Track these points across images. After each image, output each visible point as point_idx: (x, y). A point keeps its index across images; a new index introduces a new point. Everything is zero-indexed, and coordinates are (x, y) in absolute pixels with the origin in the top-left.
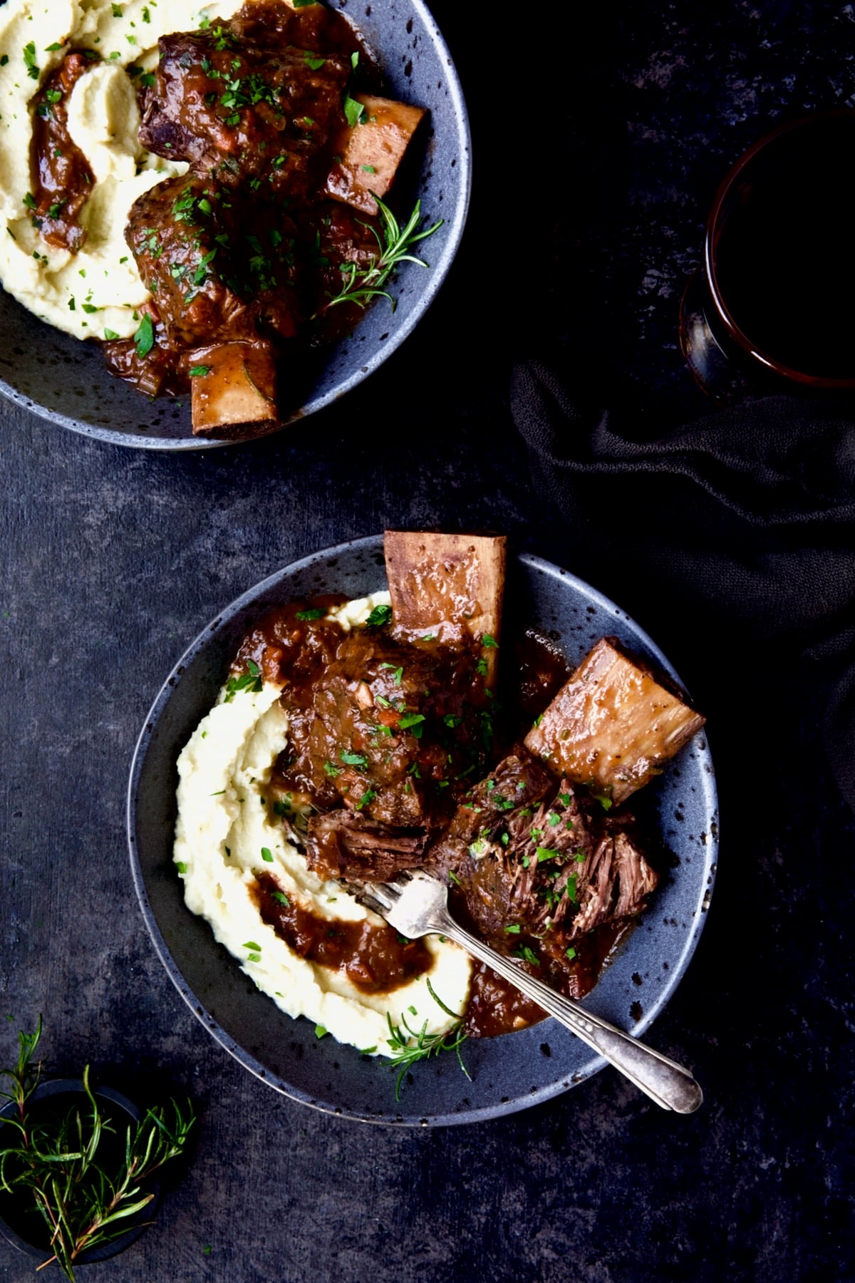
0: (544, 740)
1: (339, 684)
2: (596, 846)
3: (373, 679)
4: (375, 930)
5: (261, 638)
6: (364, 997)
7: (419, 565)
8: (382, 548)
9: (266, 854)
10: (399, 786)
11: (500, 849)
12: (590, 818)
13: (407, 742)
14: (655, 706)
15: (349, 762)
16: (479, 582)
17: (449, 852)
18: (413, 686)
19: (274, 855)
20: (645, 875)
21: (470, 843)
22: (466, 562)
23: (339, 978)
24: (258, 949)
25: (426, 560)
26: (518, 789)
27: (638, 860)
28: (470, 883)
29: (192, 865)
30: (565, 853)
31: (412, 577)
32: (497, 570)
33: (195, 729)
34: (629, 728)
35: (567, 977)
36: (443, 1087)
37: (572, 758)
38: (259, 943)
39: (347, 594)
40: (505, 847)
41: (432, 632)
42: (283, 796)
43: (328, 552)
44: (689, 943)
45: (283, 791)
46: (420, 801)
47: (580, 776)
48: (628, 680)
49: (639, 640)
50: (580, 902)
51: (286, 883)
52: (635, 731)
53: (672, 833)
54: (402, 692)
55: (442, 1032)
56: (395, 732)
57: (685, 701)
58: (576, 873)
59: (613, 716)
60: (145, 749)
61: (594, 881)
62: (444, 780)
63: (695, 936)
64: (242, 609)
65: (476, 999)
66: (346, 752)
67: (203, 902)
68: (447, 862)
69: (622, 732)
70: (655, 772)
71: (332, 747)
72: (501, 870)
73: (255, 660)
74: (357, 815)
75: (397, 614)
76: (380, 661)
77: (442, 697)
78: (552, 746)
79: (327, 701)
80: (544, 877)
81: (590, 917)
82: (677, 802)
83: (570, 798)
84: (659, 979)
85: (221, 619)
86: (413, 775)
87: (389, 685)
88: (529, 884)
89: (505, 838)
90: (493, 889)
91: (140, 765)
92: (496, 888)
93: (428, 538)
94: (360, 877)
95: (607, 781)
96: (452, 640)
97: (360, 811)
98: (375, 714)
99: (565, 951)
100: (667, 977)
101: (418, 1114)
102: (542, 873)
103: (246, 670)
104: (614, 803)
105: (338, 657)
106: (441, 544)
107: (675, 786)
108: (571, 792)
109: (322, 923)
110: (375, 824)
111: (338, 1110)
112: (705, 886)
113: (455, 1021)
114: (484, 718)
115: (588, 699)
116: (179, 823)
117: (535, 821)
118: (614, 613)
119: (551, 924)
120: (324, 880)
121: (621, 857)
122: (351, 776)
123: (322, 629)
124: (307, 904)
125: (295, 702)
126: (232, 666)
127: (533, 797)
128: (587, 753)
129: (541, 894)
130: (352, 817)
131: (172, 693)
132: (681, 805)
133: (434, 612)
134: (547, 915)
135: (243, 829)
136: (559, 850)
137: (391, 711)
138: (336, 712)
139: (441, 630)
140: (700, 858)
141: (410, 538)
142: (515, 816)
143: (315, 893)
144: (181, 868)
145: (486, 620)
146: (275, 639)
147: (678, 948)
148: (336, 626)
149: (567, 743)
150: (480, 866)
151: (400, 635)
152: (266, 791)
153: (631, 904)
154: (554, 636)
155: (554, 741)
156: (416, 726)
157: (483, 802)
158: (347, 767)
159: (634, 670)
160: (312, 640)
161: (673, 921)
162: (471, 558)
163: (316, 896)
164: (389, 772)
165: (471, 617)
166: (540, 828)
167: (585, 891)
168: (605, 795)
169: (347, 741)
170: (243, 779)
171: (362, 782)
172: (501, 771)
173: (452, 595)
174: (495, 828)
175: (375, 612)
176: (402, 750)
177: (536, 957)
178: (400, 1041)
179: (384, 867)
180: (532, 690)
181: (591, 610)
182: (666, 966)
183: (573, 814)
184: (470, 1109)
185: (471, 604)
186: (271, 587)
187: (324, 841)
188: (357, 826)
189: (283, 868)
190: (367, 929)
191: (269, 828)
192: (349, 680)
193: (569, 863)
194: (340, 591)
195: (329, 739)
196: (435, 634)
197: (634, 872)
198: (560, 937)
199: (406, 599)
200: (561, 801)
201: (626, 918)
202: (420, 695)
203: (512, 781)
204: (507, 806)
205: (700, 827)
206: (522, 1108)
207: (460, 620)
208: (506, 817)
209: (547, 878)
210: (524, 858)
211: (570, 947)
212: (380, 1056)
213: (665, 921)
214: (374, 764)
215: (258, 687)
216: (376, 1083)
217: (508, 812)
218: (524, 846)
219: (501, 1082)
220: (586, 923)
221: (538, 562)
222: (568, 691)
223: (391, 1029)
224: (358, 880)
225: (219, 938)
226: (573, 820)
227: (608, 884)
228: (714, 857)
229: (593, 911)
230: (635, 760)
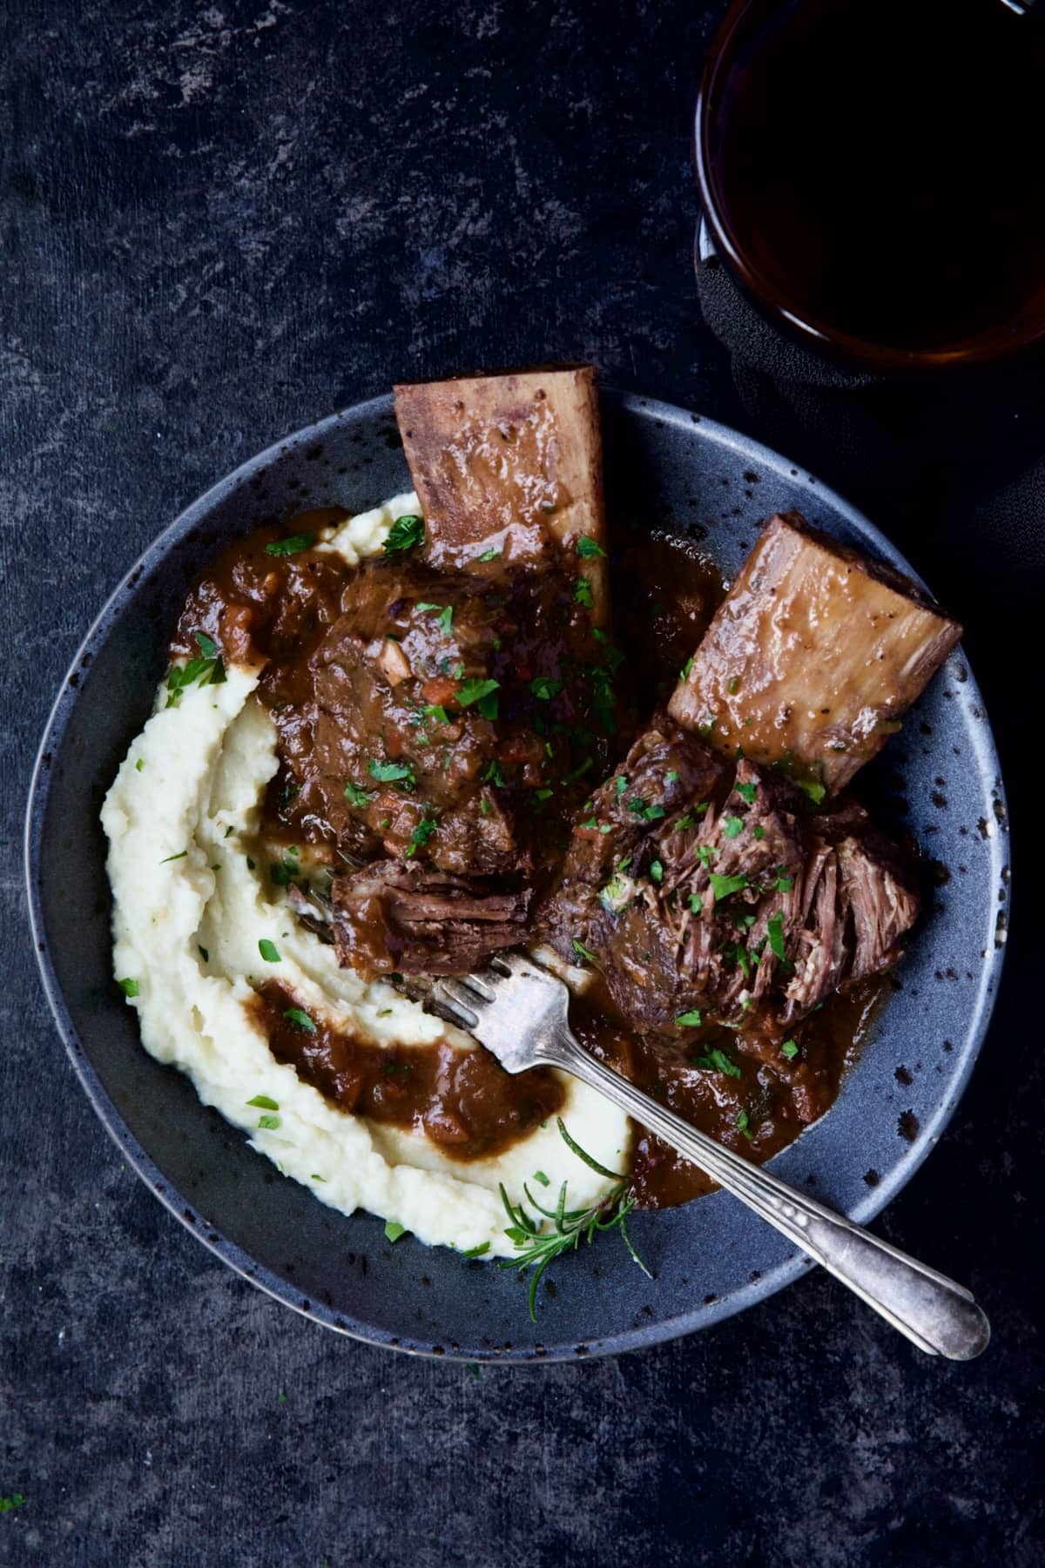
0: (701, 699)
1: (351, 649)
2: (808, 862)
3: (408, 631)
4: (461, 1056)
5: (213, 593)
6: (459, 1168)
7: (458, 436)
8: (392, 416)
9: (267, 951)
10: (471, 805)
11: (650, 888)
12: (791, 818)
13: (474, 728)
14: (875, 618)
15: (384, 779)
16: (560, 450)
17: (568, 907)
18: (473, 633)
19: (280, 949)
20: (894, 902)
21: (600, 886)
22: (535, 419)
23: (414, 1140)
24: (274, 1107)
25: (468, 425)
26: (667, 783)
27: (880, 879)
28: (610, 953)
29: (148, 981)
30: (759, 879)
31: (448, 457)
32: (587, 426)
33: (123, 758)
34: (836, 661)
35: (788, 1088)
36: (607, 1293)
37: (750, 723)
38: (274, 1097)
39: (347, 506)
40: (658, 885)
41: (492, 544)
42: (283, 853)
43: (305, 435)
44: (981, 1003)
45: (283, 845)
46: (508, 826)
47: (766, 752)
48: (825, 580)
49: (836, 515)
50: (795, 961)
51: (306, 993)
52: (847, 665)
53: (931, 830)
54: (455, 646)
55: (595, 1204)
56: (452, 713)
57: (924, 602)
58: (781, 912)
59: (808, 644)
60: (45, 796)
61: (811, 923)
62: (545, 788)
63: (990, 990)
64: (176, 547)
65: (644, 1146)
66: (378, 763)
67: (172, 1040)
68: (566, 926)
69: (826, 669)
70: (891, 729)
71: (355, 757)
72: (656, 923)
73: (209, 631)
74: (411, 866)
75: (432, 525)
76: (413, 602)
77: (523, 650)
78: (715, 707)
79: (335, 681)
80: (729, 927)
81: (812, 982)
82: (933, 777)
83: (755, 788)
84: (938, 1069)
85: (142, 568)
86: (491, 783)
87: (434, 638)
88: (706, 940)
89: (657, 870)
90: (647, 958)
91: (39, 824)
92: (652, 954)
93: (467, 388)
94: (427, 968)
95: (812, 754)
96: (528, 553)
97: (413, 858)
98: (417, 687)
99: (779, 1048)
100: (952, 1064)
101: (570, 1340)
102: (724, 920)
103: (196, 649)
104: (828, 792)
105: (344, 608)
106: (489, 394)
107: (926, 752)
108: (755, 780)
109: (373, 1051)
110: (442, 878)
111: (438, 1350)
112: (995, 907)
113: (614, 1184)
114: (597, 678)
115: (764, 620)
116: (116, 916)
117: (701, 834)
118: (789, 475)
119: (750, 1000)
120: (368, 981)
121: (852, 878)
122: (391, 801)
123: (313, 567)
124: (344, 1023)
125: (284, 693)
126: (173, 647)
127: (693, 794)
128: (774, 712)
129: (728, 955)
130: (403, 870)
131: (78, 699)
132: (940, 782)
133: (493, 511)
134: (741, 988)
135: (225, 914)
136: (748, 875)
137: (441, 680)
138: (352, 696)
139: (508, 542)
140: (981, 861)
141: (437, 392)
142: (668, 831)
143: (356, 1004)
144: (129, 988)
145: (580, 512)
146: (236, 593)
147: (963, 1014)
148: (335, 559)
149: (738, 699)
150: (622, 922)
151: (441, 559)
152: (254, 847)
153: (878, 952)
154: (697, 533)
155: (717, 698)
156: (486, 700)
157: (612, 814)
158: (382, 787)
159: (833, 560)
160: (297, 587)
161: (950, 973)
162: (540, 411)
163: (358, 1009)
164: (451, 782)
165: (553, 511)
166: (712, 844)
167: (799, 941)
168: (812, 780)
169: (375, 745)
170: (214, 831)
171: (410, 809)
172: (635, 760)
173: (519, 479)
174: (638, 856)
175: (396, 529)
176: (468, 743)
177: (734, 1064)
178: (526, 1228)
179: (464, 948)
180: (673, 627)
181: (751, 477)
182: (948, 1046)
183: (762, 814)
184: (655, 1321)
185: (551, 488)
186: (219, 505)
187: (360, 915)
188: (413, 885)
189: (298, 968)
190: (447, 1056)
191: (266, 906)
192: (367, 641)
193: (766, 898)
194: (334, 500)
195: (347, 745)
196: (499, 549)
197: (876, 900)
198: (768, 1024)
199: (444, 495)
200: (741, 796)
201: (875, 980)
202: (485, 647)
203: (656, 773)
204: (652, 814)
205: (974, 811)
206: (739, 1308)
207: (537, 518)
208: (653, 835)
209: (735, 927)
210: (691, 897)
211: (786, 1040)
212: (497, 1259)
213: (938, 975)
214: (426, 774)
215: (219, 676)
216: (495, 1301)
217: (654, 825)
218: (689, 877)
219: (702, 1273)
220: (808, 993)
221: (654, 409)
222: (730, 612)
223: (510, 1210)
224: (424, 975)
225: (207, 1097)
226: (764, 823)
227: (836, 924)
228: (1005, 856)
229: (816, 971)
230: (854, 714)
